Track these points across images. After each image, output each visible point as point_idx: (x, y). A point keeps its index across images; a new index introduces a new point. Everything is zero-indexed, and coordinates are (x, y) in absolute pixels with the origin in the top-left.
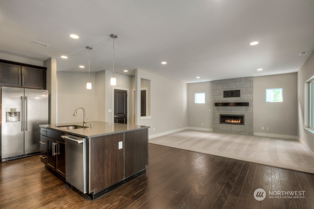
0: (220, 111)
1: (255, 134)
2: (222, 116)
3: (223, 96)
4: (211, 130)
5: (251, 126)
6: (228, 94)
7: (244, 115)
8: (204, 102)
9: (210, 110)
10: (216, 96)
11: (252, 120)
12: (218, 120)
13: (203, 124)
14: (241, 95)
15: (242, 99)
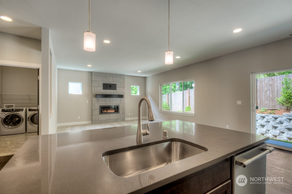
0: (100, 103)
1: (126, 119)
2: (101, 107)
3: (102, 88)
4: (90, 122)
5: (124, 113)
6: (107, 86)
7: (119, 105)
8: (81, 93)
9: (87, 102)
10: (95, 88)
11: (124, 109)
12: (97, 111)
13: (79, 117)
14: (117, 89)
15: (117, 92)
